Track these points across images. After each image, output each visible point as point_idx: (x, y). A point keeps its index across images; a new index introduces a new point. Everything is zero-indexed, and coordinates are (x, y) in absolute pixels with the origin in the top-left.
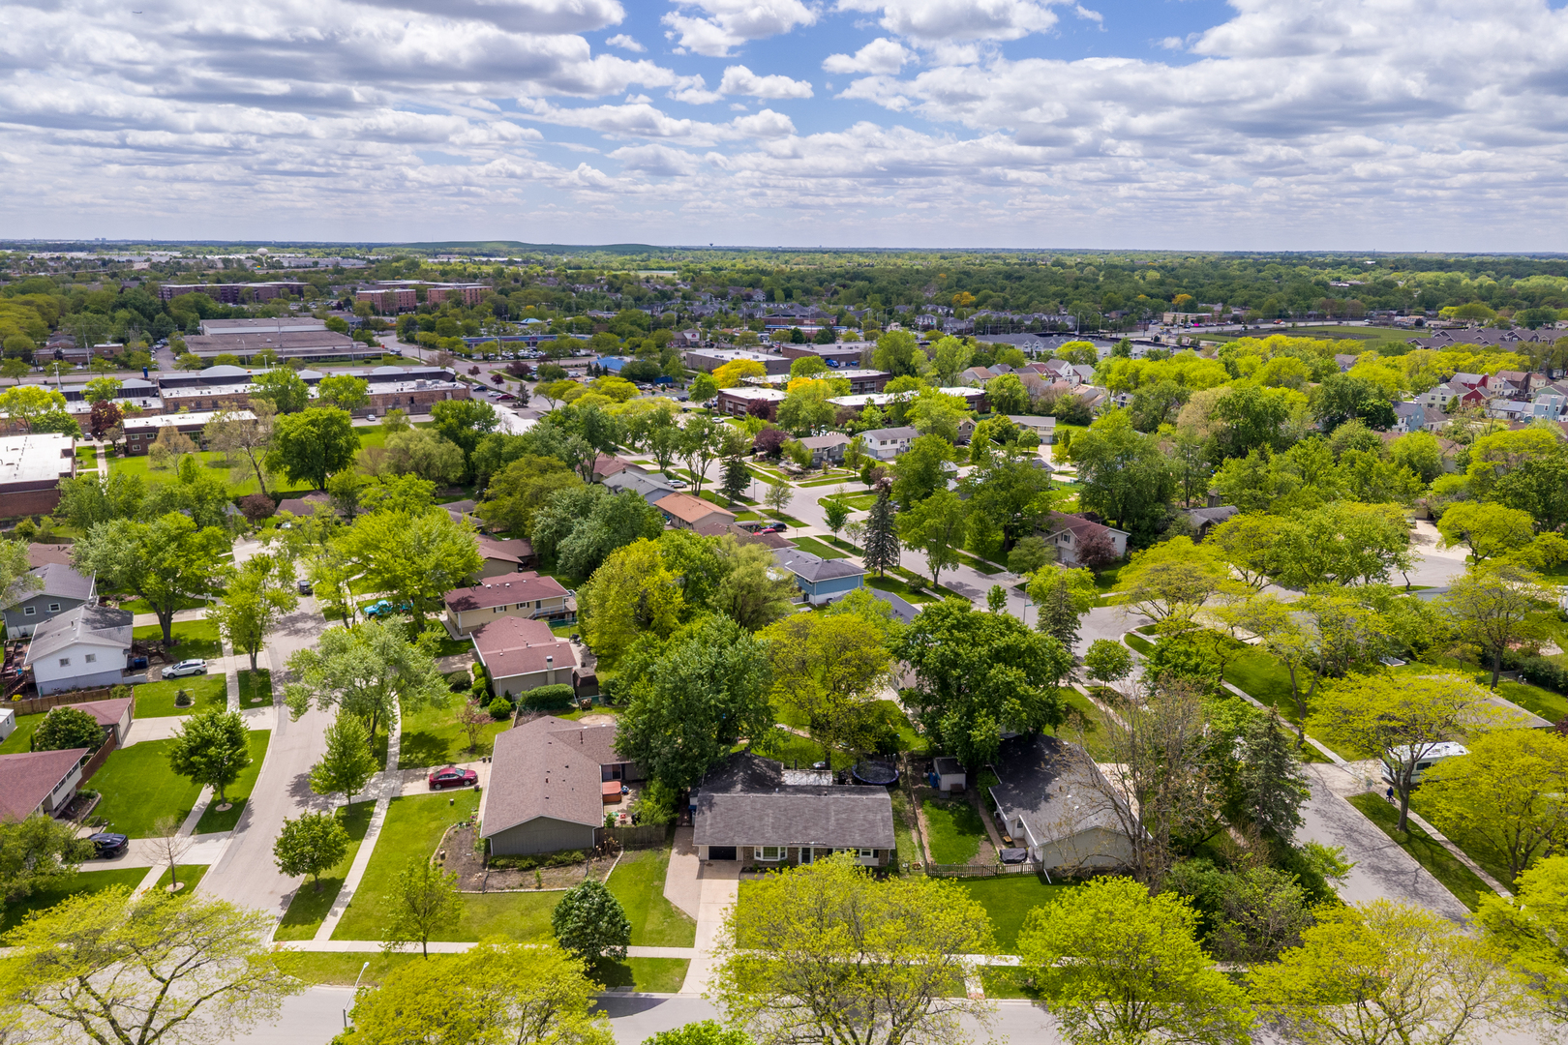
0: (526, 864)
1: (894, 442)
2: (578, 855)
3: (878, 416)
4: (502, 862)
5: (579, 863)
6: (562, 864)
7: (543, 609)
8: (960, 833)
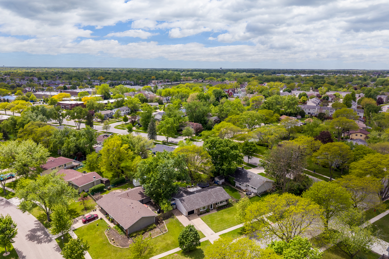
0: (142, 232)
1: (123, 111)
2: (154, 225)
3: (112, 105)
4: (135, 235)
5: (155, 228)
6: (151, 229)
7: (67, 166)
8: (233, 192)
